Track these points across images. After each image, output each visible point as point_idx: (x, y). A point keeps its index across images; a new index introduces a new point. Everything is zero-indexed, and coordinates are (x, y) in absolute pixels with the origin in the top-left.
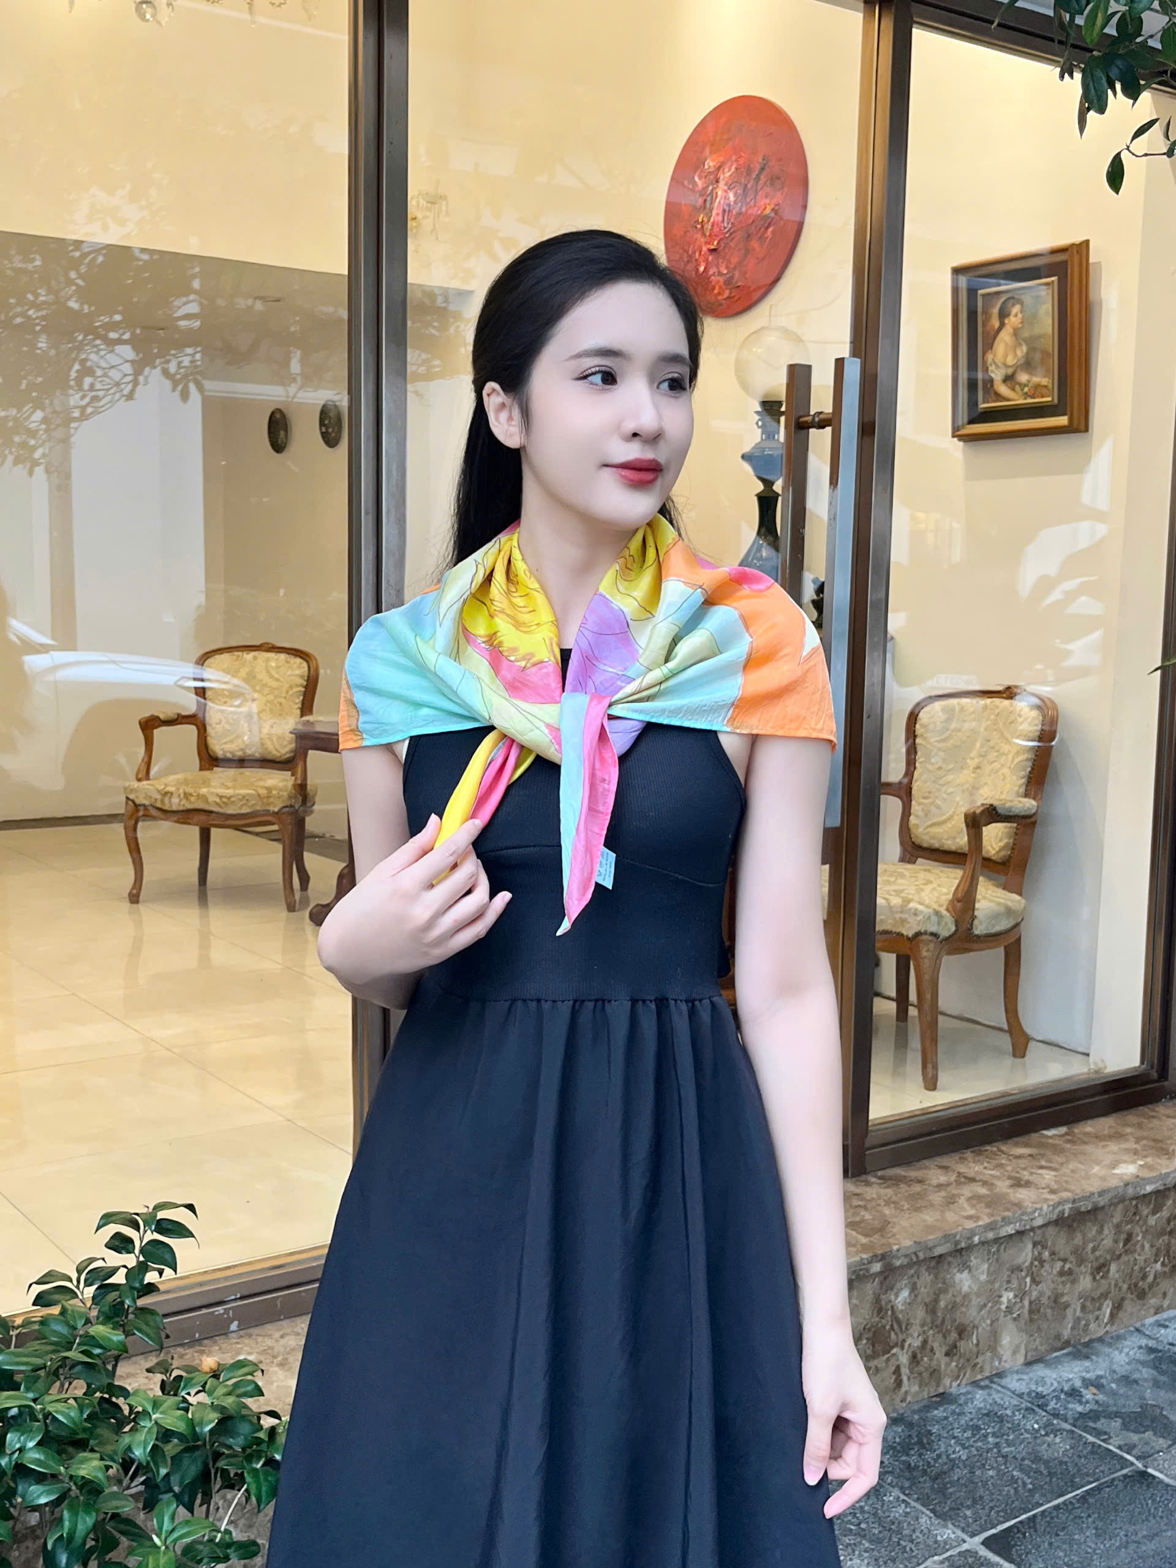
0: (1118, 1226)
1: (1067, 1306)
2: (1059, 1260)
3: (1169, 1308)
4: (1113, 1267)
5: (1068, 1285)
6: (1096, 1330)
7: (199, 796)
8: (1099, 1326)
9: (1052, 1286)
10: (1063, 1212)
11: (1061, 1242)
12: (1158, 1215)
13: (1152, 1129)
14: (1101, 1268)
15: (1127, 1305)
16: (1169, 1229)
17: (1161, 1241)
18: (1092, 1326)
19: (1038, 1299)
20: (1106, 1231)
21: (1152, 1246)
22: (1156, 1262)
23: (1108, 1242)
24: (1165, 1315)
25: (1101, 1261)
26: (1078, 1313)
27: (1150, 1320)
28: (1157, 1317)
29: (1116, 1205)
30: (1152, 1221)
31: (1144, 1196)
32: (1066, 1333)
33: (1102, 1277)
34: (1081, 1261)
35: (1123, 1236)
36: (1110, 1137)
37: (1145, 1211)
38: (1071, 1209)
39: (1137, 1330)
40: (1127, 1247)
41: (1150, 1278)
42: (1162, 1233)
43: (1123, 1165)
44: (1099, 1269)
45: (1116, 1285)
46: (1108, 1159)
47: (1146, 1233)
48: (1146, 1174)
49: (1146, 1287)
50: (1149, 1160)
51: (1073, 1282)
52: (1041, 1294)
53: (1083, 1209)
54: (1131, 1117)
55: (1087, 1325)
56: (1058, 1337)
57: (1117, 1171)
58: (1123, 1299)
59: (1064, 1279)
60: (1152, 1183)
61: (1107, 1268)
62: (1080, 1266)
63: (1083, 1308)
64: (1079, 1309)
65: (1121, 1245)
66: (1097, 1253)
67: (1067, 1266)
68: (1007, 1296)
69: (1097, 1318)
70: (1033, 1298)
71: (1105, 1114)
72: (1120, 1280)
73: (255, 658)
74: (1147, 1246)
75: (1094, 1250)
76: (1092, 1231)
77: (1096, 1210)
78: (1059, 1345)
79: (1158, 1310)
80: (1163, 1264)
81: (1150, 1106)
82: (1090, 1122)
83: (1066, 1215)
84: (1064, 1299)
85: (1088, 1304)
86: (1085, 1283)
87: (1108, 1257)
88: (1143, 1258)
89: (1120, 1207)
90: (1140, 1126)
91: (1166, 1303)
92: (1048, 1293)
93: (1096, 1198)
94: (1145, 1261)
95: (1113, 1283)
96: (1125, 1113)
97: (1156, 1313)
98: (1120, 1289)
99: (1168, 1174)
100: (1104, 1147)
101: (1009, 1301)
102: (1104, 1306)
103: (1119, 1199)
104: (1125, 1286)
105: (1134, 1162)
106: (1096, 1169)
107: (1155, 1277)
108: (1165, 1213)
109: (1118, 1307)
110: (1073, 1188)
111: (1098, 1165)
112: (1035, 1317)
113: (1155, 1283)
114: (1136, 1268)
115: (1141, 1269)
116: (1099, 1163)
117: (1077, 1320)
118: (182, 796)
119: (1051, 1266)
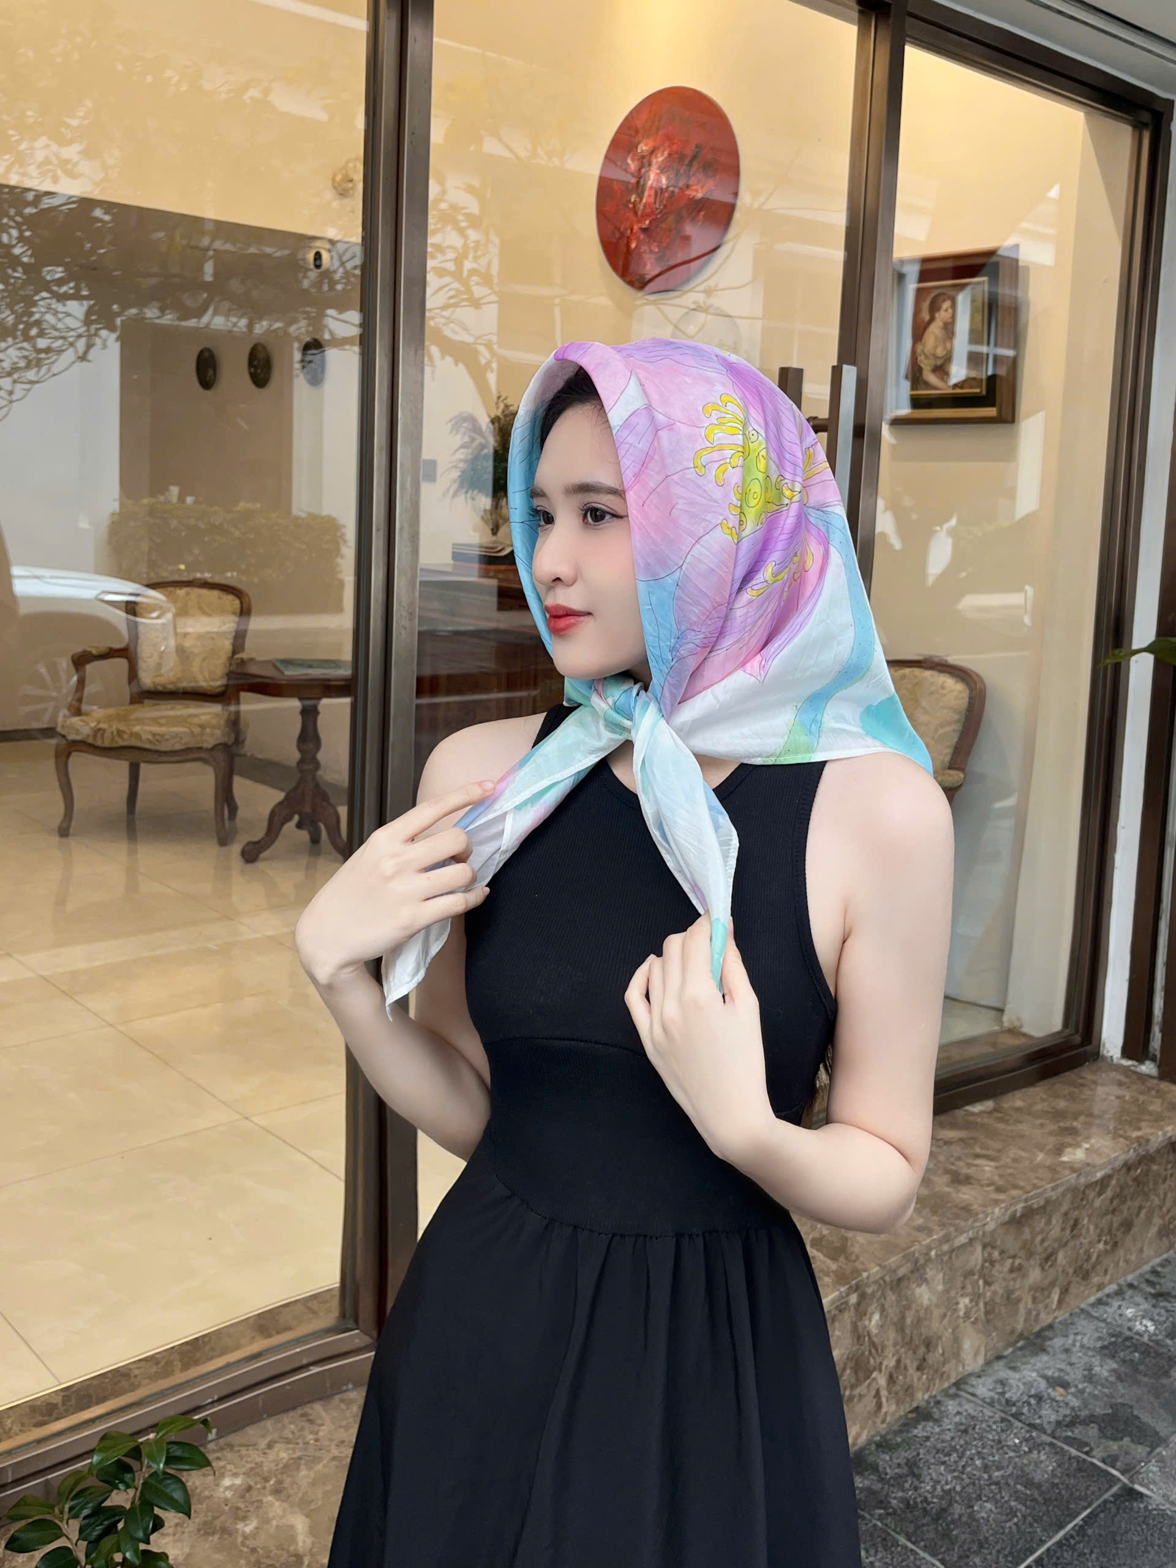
0: (1065, 1215)
1: (1019, 1300)
2: (1009, 1257)
3: (1112, 1282)
4: (1061, 1255)
5: (1019, 1280)
6: (1046, 1319)
7: (132, 734)
8: (1049, 1313)
9: (1006, 1283)
11: (1010, 1241)
12: (1103, 1198)
13: (1085, 1099)
14: (1049, 1258)
15: (1073, 1290)
16: (1111, 1208)
17: (1104, 1222)
18: (1043, 1316)
19: (992, 1300)
20: (1054, 1221)
21: (1096, 1226)
22: (1099, 1241)
23: (1055, 1232)
24: (1107, 1291)
25: (1050, 1250)
26: (1030, 1305)
27: (1093, 1299)
28: (1100, 1295)
29: (1065, 1196)
30: (1097, 1203)
31: (1092, 1182)
32: (1020, 1327)
33: (1051, 1266)
34: (1030, 1255)
35: (1070, 1224)
37: (1091, 1196)
38: (1024, 1207)
39: (1085, 1313)
40: (1074, 1233)
41: (1094, 1259)
43: (1068, 1150)
44: (1047, 1259)
45: (1063, 1271)
46: (1051, 1141)
47: (1090, 1216)
48: (1096, 1160)
49: (1090, 1267)
50: (1093, 1141)
51: (1024, 1276)
52: (995, 1293)
53: (1034, 1206)
54: (1061, 1085)
55: (1038, 1315)
56: (1012, 1331)
58: (1070, 1283)
59: (1014, 1275)
60: (1102, 1169)
61: (1053, 1258)
62: (1028, 1259)
63: (1034, 1299)
64: (1030, 1301)
65: (1068, 1231)
66: (1046, 1244)
67: (1018, 1262)
68: (964, 1302)
69: (1046, 1307)
70: (987, 1300)
71: (1034, 1082)
72: (1067, 1266)
73: (188, 594)
74: (1092, 1227)
75: (1043, 1241)
76: (1040, 1223)
77: (1047, 1204)
78: (1014, 1339)
80: (1106, 1243)
81: (1077, 1071)
83: (1018, 1213)
84: (1017, 1293)
85: (1038, 1294)
86: (1035, 1275)
87: (1056, 1245)
88: (1085, 1241)
89: (1069, 1195)
90: (1072, 1097)
91: (1108, 1278)
92: (1001, 1291)
93: (1049, 1194)
94: (1090, 1243)
95: (1061, 1270)
96: (1054, 1080)
97: (1098, 1290)
98: (1067, 1274)
100: (1042, 1126)
101: (966, 1306)
102: (1053, 1295)
104: (1071, 1271)
105: (1078, 1145)
106: (1040, 1157)
107: (1098, 1256)
108: (1108, 1195)
109: (1065, 1291)
110: (1019, 1185)
111: (1041, 1151)
112: (991, 1317)
113: (1098, 1262)
114: (1082, 1251)
115: (1087, 1252)
116: (1040, 1147)
117: (1029, 1312)
118: (115, 733)
119: (1002, 1265)
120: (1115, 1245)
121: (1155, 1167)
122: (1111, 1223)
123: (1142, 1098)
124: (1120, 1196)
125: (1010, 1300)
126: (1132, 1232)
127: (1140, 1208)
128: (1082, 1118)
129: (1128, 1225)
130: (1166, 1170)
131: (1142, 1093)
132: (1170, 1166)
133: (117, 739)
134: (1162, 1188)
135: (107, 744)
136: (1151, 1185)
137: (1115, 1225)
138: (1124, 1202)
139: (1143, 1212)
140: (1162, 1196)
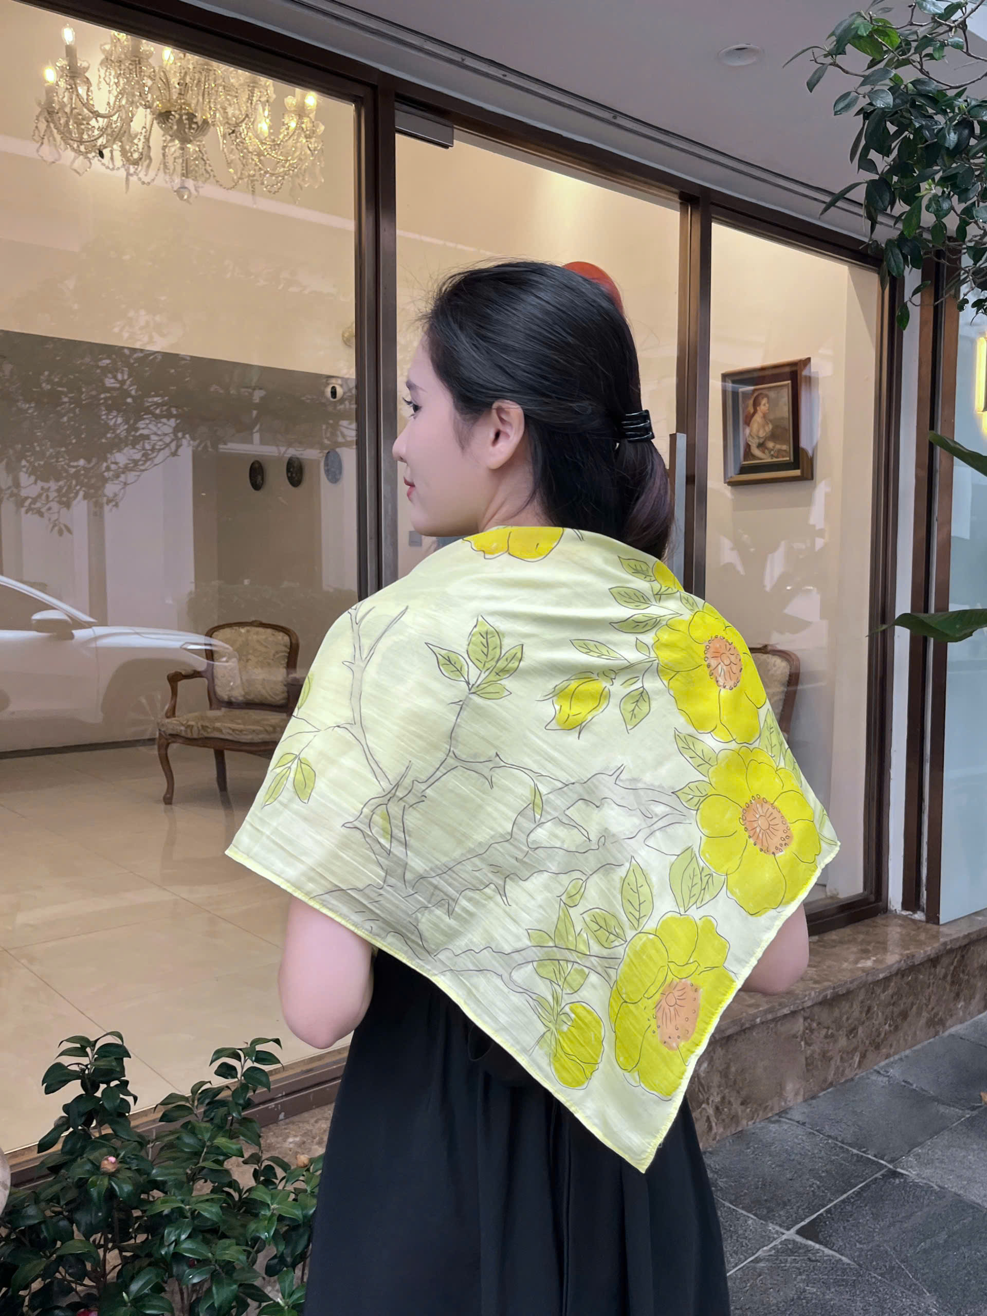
0: (862, 1002)
1: (831, 1059)
2: (824, 1028)
3: (895, 1053)
4: (860, 1030)
5: (831, 1044)
6: (849, 1074)
7: (215, 729)
8: (851, 1069)
9: (822, 1045)
10: (826, 996)
11: (824, 1015)
12: (886, 993)
13: (876, 934)
14: (853, 1031)
15: (870, 1055)
16: (892, 1002)
17: (888, 1010)
18: (847, 1071)
19: (811, 1055)
20: (855, 1006)
21: (883, 1013)
22: (885, 1024)
23: (856, 1014)
24: (892, 1059)
25: (853, 1026)
26: (838, 1063)
27: (883, 1063)
28: (887, 1061)
29: (860, 988)
30: (883, 997)
31: (878, 981)
32: (830, 1078)
33: (853, 1037)
34: (839, 1028)
35: (866, 1009)
36: (849, 942)
37: (878, 990)
38: (832, 993)
39: (875, 1071)
40: (868, 1015)
41: (883, 1035)
42: (889, 1004)
43: (862, 961)
44: (851, 1031)
45: (862, 1041)
46: (852, 958)
47: (878, 1005)
48: (880, 967)
49: (880, 1041)
50: (878, 956)
51: (836, 1041)
52: (814, 1052)
53: (840, 993)
54: (861, 927)
55: (843, 1071)
56: (825, 1081)
57: (859, 965)
58: (866, 1051)
59: (828, 1040)
60: (882, 973)
61: (855, 1031)
62: (838, 1031)
63: (842, 1058)
64: (839, 1060)
65: (864, 1015)
66: (850, 1021)
67: (830, 1032)
69: (850, 1065)
70: (808, 1056)
71: (843, 927)
72: (865, 1038)
73: (248, 631)
74: (880, 1014)
75: (848, 1019)
76: (845, 1006)
77: (849, 992)
78: (824, 1086)
79: (888, 1056)
80: (890, 1026)
81: (873, 919)
82: (834, 932)
83: (829, 997)
84: (829, 1054)
85: (844, 1056)
86: (843, 1042)
87: (856, 1023)
88: (876, 1023)
89: (863, 990)
90: (867, 933)
91: (893, 1050)
92: (818, 1051)
93: (849, 986)
94: (879, 1024)
95: (860, 1040)
96: (856, 924)
97: (886, 1058)
98: (865, 1043)
99: (892, 965)
100: (848, 949)
102: (855, 1057)
103: (864, 985)
104: (867, 1042)
105: (869, 958)
106: (845, 965)
107: (885, 1034)
108: (890, 991)
109: (863, 1056)
110: (832, 979)
111: (846, 961)
112: (810, 1068)
113: (885, 1039)
114: (874, 1029)
115: (877, 1029)
116: (846, 960)
117: (838, 1068)
118: (200, 728)
119: (819, 1033)
120: (897, 1028)
121: (921, 977)
122: (893, 1012)
123: (913, 933)
124: (898, 994)
125: (825, 1057)
126: (909, 1019)
127: (912, 1004)
128: (873, 944)
129: (904, 1015)
130: (929, 979)
131: (914, 930)
132: (932, 977)
133: (202, 732)
134: (928, 992)
135: (195, 736)
136: (919, 989)
137: (895, 1014)
138: (901, 999)
139: (915, 1008)
140: (927, 997)
